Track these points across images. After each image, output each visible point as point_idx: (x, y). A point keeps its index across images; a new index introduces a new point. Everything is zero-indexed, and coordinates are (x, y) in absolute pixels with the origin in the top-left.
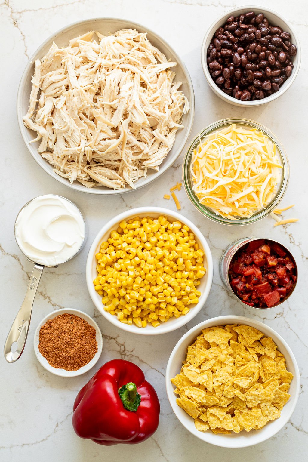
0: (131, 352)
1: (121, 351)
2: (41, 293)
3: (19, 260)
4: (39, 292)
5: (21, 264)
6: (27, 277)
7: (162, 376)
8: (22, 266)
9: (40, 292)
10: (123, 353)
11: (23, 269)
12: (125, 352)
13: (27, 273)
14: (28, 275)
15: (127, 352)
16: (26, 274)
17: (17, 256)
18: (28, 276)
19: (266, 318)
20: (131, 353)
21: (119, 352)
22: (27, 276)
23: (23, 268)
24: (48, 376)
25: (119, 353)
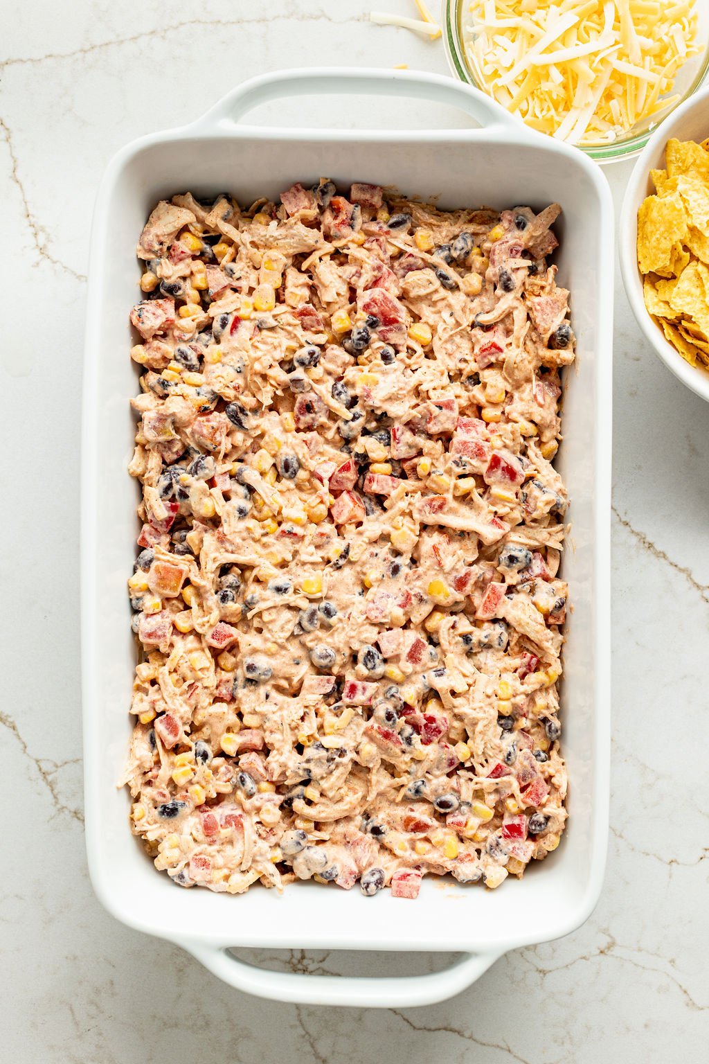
0: (321, 961)
1: (295, 961)
2: (75, 813)
3: (14, 728)
4: (70, 811)
5: (20, 739)
6: (39, 772)
7: (405, 1023)
8: (24, 743)
9: (73, 810)
10: (300, 966)
11: (25, 752)
12: (305, 962)
13: (37, 761)
14: (39, 766)
15: (310, 962)
16: (34, 763)
17: (10, 717)
18: (40, 770)
19: (676, 861)
20: (321, 965)
21: (289, 963)
22: (37, 769)
23: (25, 747)
24: (101, 1034)
25: (288, 965)
